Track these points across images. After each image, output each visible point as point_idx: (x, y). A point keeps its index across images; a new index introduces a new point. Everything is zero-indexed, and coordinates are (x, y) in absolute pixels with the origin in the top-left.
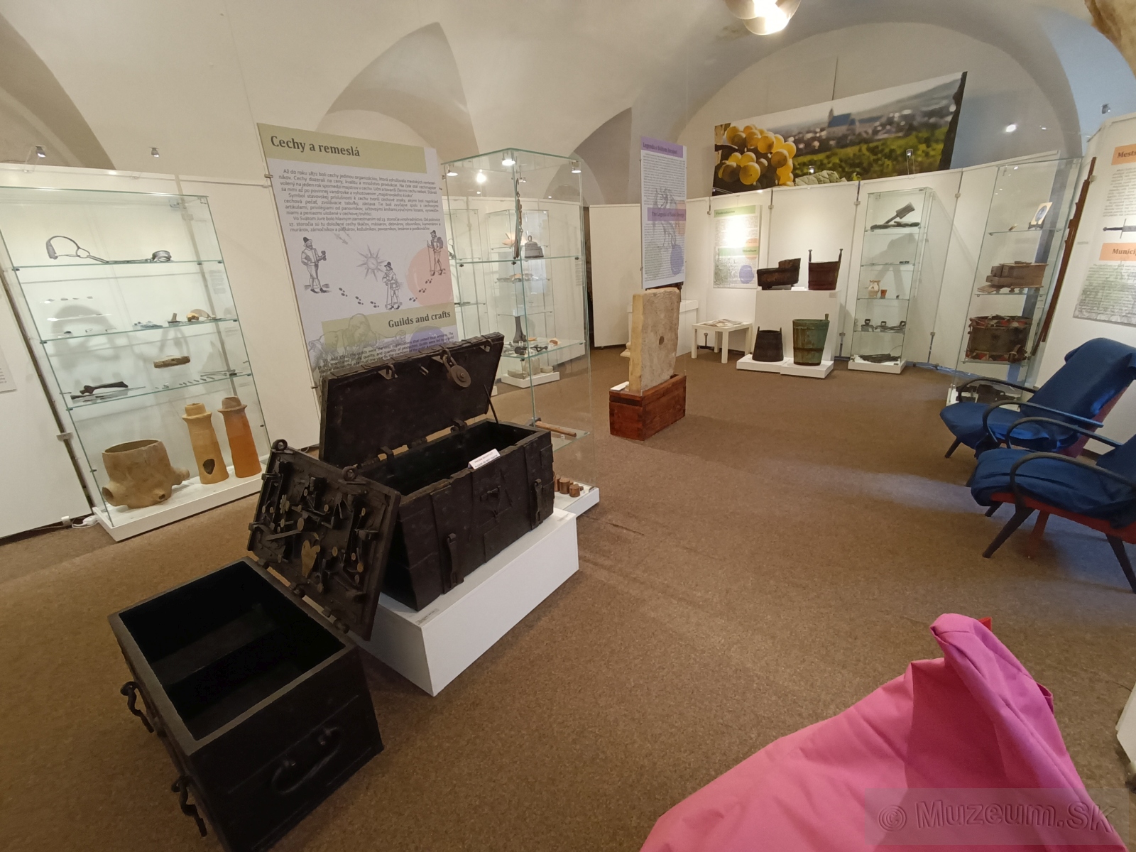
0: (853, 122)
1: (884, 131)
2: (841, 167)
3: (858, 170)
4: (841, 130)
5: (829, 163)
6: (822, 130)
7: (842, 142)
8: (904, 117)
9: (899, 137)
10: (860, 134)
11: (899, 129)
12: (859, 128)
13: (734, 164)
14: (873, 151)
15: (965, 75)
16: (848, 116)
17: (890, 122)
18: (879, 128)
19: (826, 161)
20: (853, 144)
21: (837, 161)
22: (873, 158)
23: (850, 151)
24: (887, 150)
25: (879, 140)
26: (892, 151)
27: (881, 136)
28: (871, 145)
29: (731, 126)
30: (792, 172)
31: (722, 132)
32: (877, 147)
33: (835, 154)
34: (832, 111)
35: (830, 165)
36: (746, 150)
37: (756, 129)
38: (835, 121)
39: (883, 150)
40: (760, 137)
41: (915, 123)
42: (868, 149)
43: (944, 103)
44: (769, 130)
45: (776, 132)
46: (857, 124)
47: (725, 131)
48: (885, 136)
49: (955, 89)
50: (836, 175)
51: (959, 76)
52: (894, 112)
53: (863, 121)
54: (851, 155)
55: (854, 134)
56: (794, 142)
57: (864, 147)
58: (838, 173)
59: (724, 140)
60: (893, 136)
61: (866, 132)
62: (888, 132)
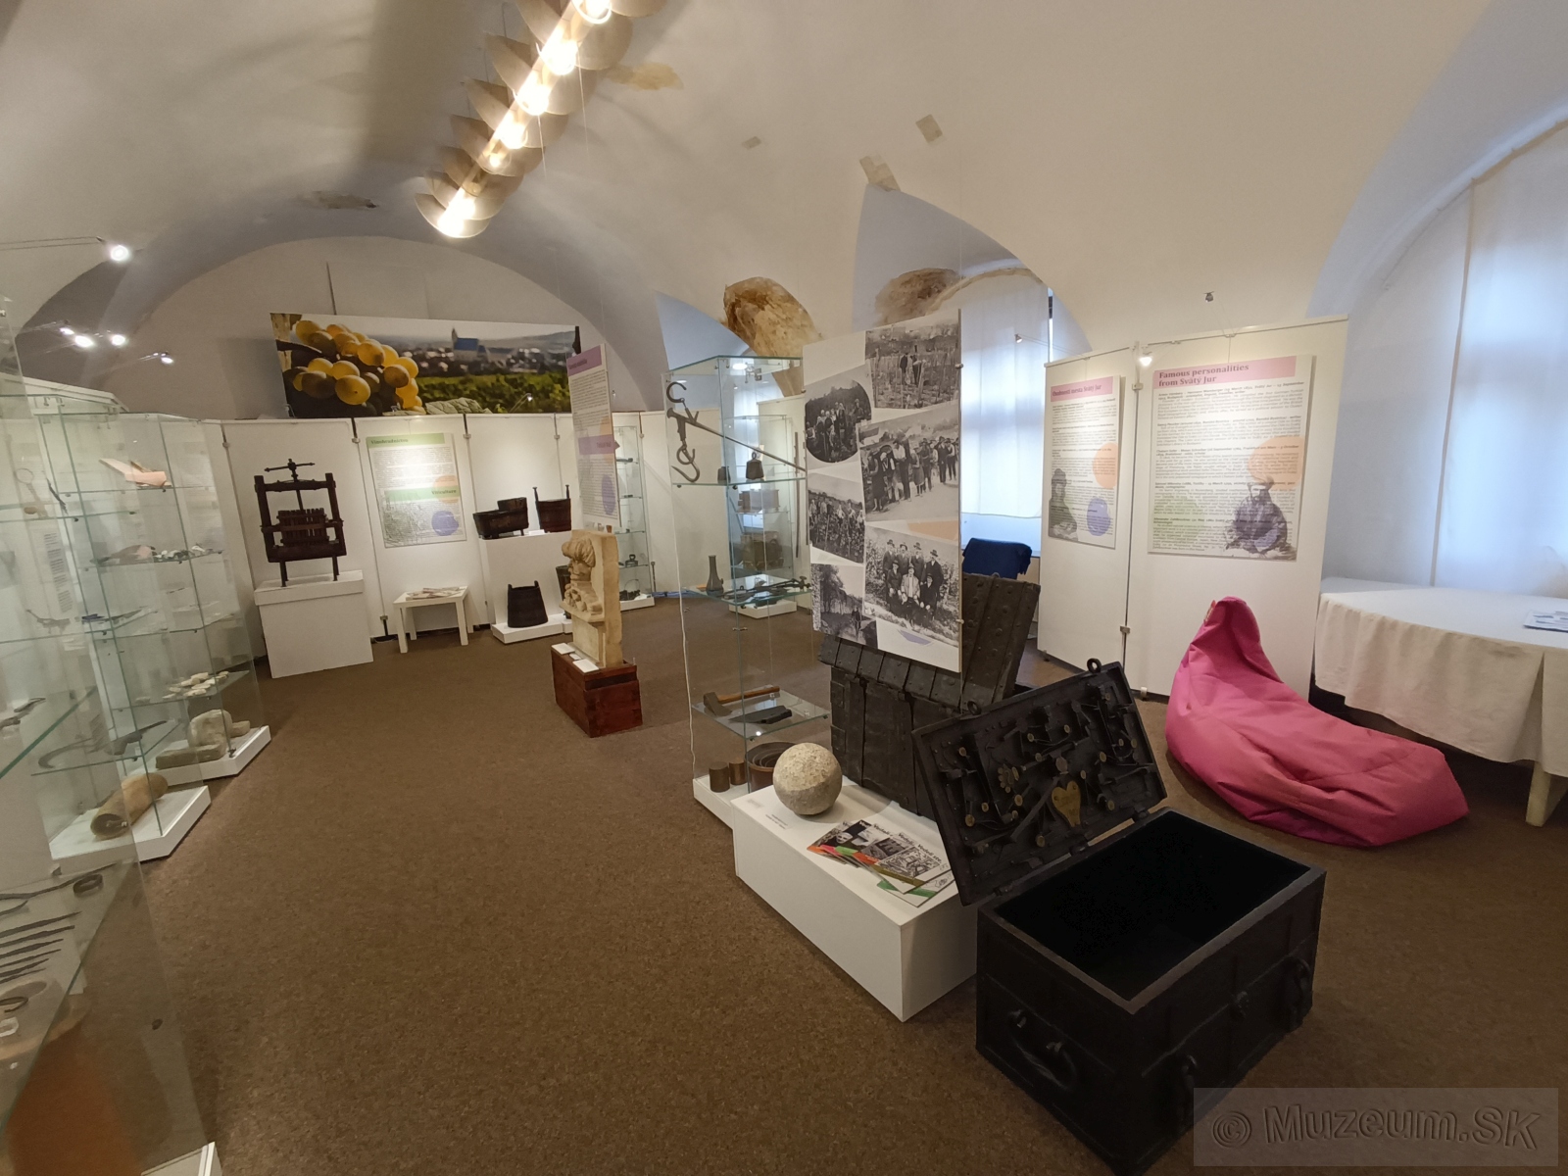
0: (482, 349)
1: (517, 365)
2: (481, 396)
3: (501, 401)
4: (471, 355)
5: (465, 389)
6: (448, 350)
7: (475, 368)
8: (535, 355)
9: (533, 374)
10: (493, 363)
11: (533, 366)
12: (491, 357)
13: (324, 375)
14: (513, 383)
15: (577, 328)
16: (475, 341)
17: (521, 356)
18: (513, 361)
19: (460, 387)
20: (487, 372)
21: (475, 389)
22: (513, 390)
23: (488, 380)
24: (526, 385)
25: (516, 373)
26: (531, 386)
27: (516, 369)
28: (509, 377)
29: (303, 319)
30: (418, 395)
31: (287, 324)
32: (515, 380)
33: (471, 381)
34: (454, 332)
35: (468, 392)
36: (338, 357)
37: (349, 331)
38: (460, 343)
39: (521, 385)
40: (358, 343)
41: (546, 363)
42: (506, 380)
43: (566, 350)
44: (371, 337)
45: (383, 341)
46: (488, 351)
47: (292, 323)
48: (521, 370)
49: (573, 339)
50: (476, 404)
51: (574, 329)
52: (524, 348)
53: (493, 350)
54: (490, 385)
55: (487, 362)
56: (413, 358)
57: (502, 378)
58: (478, 401)
59: (293, 335)
60: (527, 371)
61: (500, 362)
62: (522, 366)
